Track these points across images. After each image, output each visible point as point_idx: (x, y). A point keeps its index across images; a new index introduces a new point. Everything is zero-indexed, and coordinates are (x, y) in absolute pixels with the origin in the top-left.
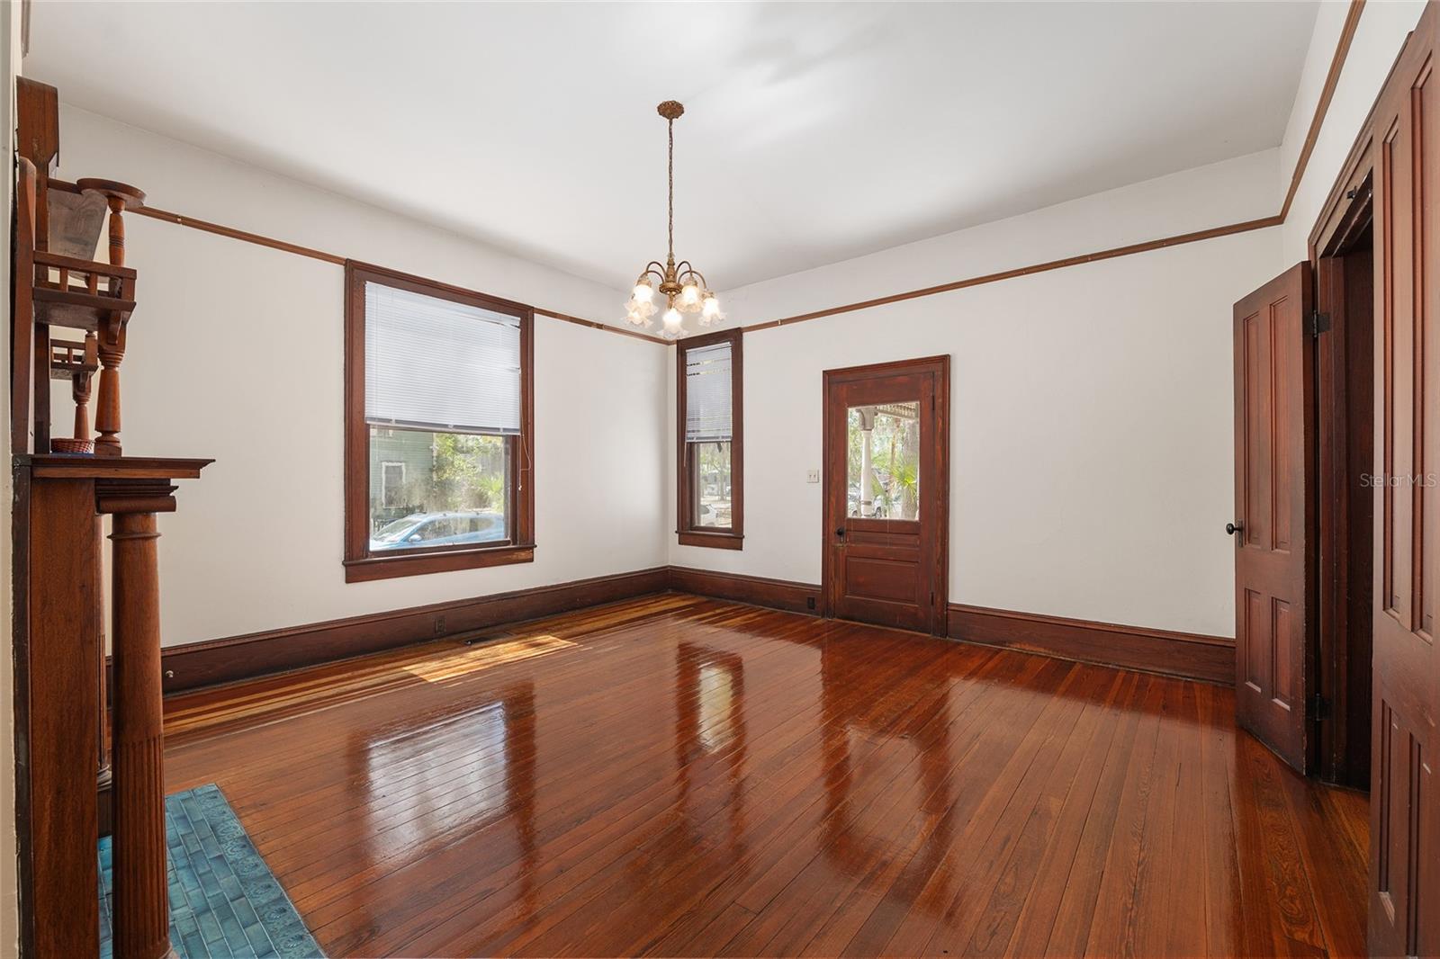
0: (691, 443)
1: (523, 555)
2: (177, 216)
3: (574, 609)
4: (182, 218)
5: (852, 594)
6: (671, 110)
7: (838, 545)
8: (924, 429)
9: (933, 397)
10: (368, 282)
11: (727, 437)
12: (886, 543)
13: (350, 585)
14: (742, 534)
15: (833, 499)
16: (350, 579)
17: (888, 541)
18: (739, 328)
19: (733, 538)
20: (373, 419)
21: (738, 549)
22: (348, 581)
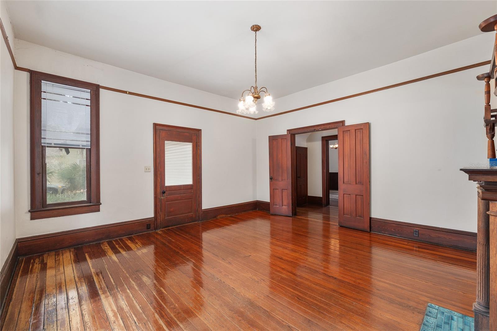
5: (168, 216)
6: (256, 28)
7: (162, 198)
8: (194, 153)
9: (197, 142)
12: (181, 194)
14: (100, 202)
15: (159, 179)
17: (182, 193)
19: (92, 206)
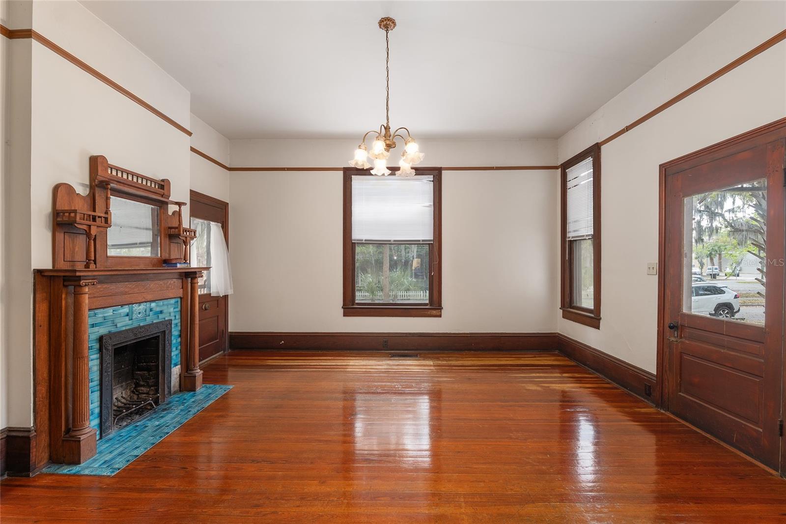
0: (571, 241)
1: (434, 312)
2: (285, 168)
3: (470, 350)
4: (287, 168)
6: (387, 24)
10: (352, 176)
11: (589, 235)
13: (345, 317)
14: (600, 316)
16: (345, 315)
18: (597, 143)
19: (593, 319)
20: (355, 240)
21: (597, 328)
22: (344, 316)
